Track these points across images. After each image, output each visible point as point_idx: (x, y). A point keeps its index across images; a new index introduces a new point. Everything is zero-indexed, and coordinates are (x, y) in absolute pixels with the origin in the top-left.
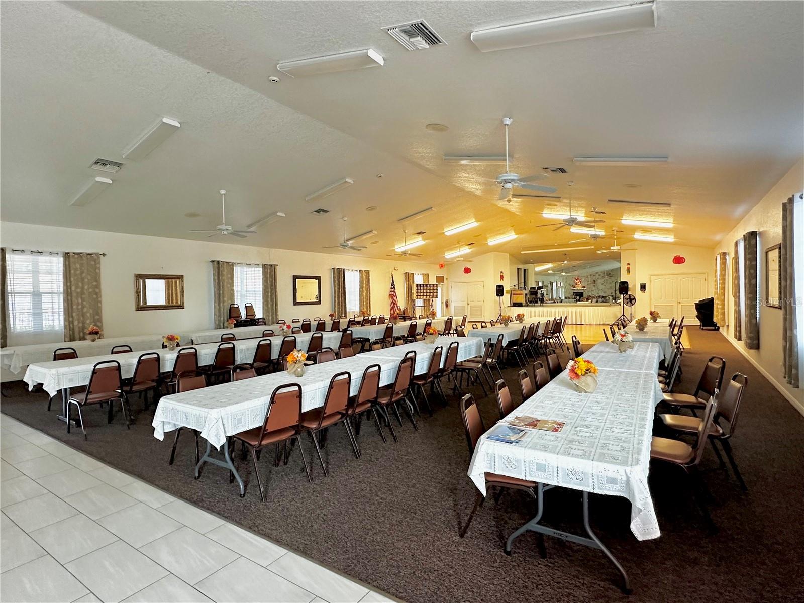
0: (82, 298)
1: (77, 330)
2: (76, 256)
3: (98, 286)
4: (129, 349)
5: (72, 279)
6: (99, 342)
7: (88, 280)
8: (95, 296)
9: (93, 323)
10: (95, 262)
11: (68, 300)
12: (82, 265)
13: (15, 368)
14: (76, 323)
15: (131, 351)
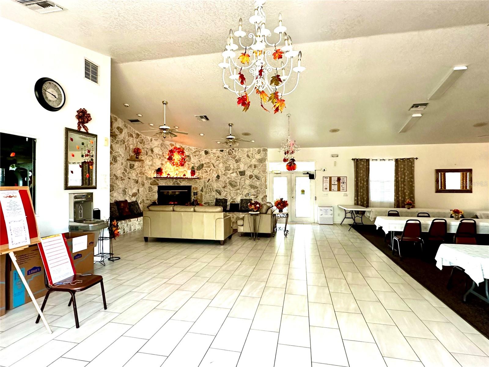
0: (404, 184)
1: (401, 202)
2: (401, 160)
3: (413, 177)
4: (428, 215)
5: (399, 174)
6: (412, 210)
7: (407, 174)
8: (411, 183)
9: (409, 199)
10: (412, 163)
11: (397, 185)
12: (404, 165)
13: (372, 218)
14: (400, 198)
15: (429, 216)
